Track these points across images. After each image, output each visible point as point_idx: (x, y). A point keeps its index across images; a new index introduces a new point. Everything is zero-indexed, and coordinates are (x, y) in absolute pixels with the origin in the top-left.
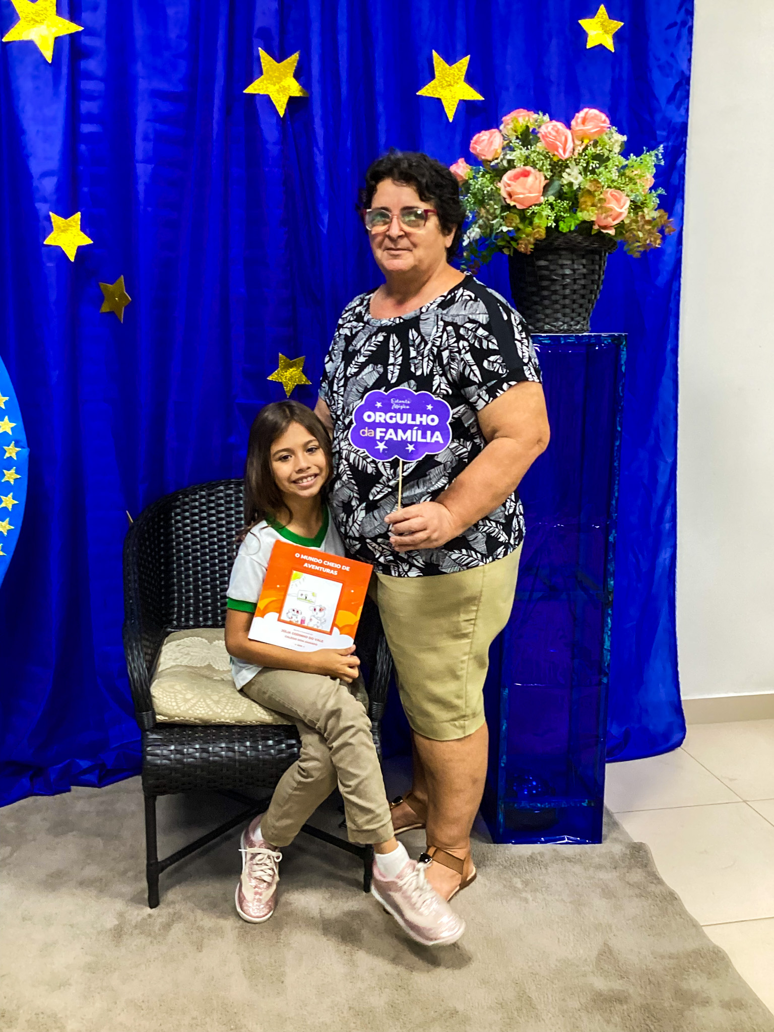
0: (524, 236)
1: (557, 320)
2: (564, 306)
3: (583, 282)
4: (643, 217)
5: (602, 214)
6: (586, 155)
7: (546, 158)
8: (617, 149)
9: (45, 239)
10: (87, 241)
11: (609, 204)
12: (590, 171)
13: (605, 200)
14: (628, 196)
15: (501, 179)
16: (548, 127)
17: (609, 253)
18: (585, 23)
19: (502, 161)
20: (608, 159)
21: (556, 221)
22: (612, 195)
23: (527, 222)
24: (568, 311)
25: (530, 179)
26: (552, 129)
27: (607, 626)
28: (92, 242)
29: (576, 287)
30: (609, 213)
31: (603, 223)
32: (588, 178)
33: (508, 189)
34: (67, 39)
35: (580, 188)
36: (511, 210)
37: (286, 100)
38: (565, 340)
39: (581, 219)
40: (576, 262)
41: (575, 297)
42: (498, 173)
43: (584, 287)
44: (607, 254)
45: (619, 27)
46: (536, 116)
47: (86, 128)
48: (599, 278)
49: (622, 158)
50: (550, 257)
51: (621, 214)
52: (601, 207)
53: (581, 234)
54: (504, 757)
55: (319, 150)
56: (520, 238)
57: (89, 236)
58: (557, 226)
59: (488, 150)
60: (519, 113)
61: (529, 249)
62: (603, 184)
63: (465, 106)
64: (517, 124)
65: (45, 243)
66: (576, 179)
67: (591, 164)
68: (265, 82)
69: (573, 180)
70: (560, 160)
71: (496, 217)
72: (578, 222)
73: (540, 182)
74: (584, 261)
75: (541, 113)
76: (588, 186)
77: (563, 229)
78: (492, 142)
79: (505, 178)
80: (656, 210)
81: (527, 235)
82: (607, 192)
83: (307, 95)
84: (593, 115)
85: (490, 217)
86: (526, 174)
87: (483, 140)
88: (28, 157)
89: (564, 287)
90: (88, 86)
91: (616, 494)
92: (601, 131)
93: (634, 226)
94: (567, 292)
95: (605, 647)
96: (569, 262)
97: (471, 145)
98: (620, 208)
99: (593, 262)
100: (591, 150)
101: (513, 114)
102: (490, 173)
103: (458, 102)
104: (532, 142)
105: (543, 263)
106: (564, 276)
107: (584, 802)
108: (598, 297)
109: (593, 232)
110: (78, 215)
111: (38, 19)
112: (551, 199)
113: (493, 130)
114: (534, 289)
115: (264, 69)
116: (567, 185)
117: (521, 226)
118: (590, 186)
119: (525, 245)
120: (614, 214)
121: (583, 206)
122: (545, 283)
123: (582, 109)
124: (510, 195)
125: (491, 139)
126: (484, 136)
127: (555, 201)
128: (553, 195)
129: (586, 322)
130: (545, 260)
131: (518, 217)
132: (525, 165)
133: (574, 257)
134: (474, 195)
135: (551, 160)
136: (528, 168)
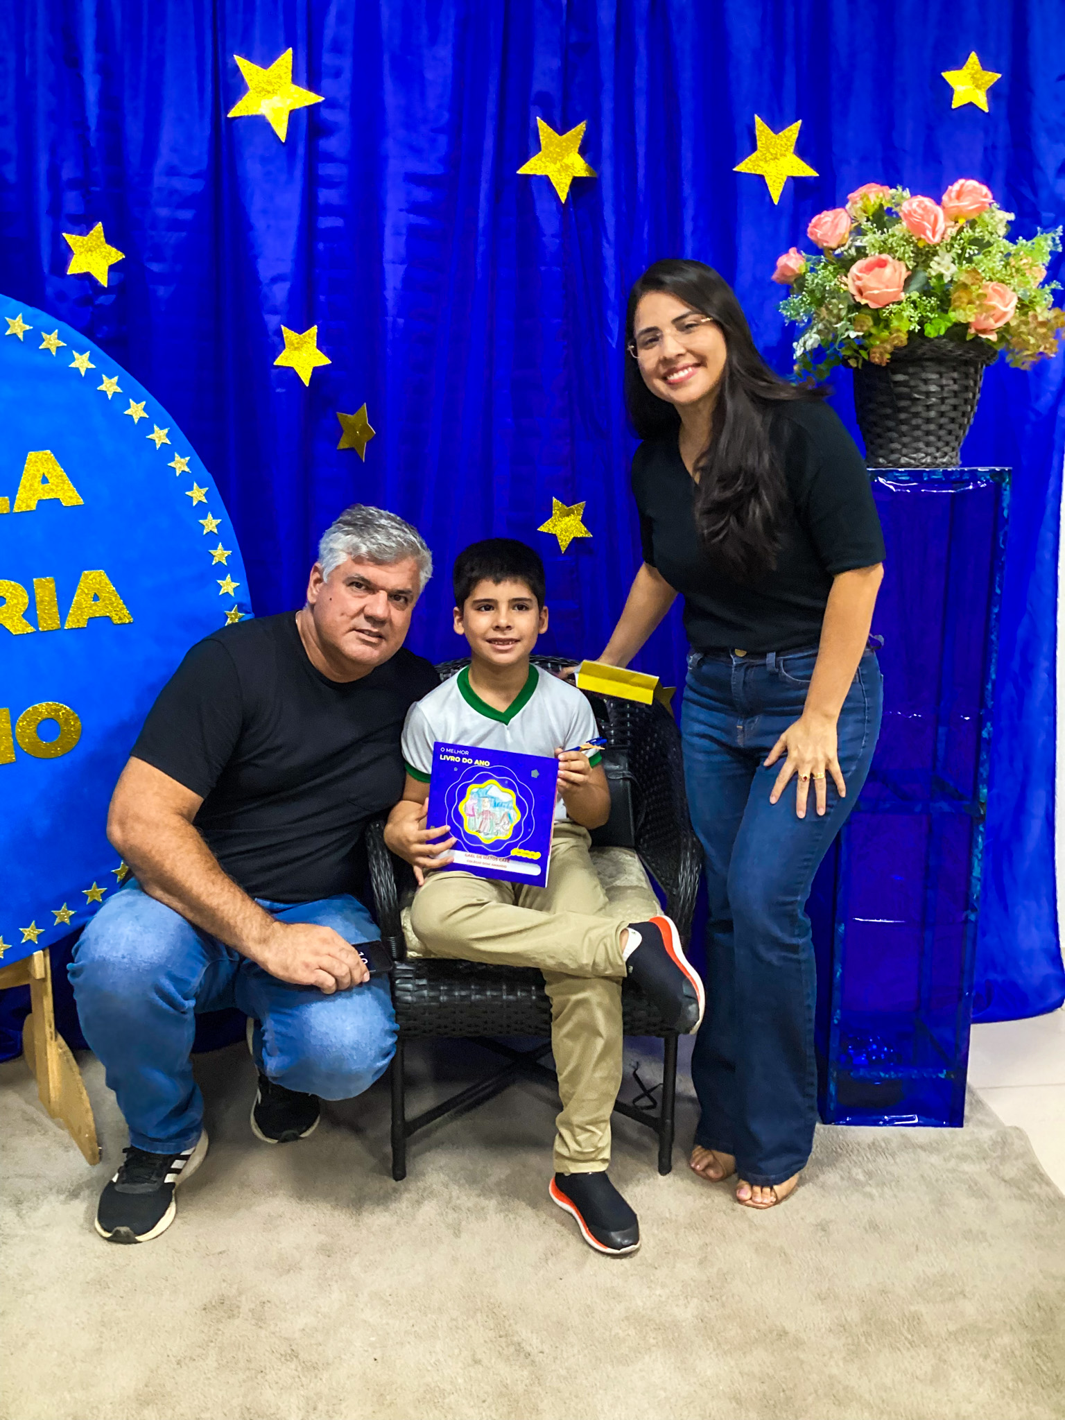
0: (878, 343)
1: (918, 450)
2: (928, 433)
3: (952, 401)
4: (1035, 317)
5: (981, 314)
6: (961, 239)
7: (909, 243)
8: (1002, 231)
9: (275, 358)
10: (326, 361)
11: (990, 300)
12: (965, 259)
13: (985, 295)
14: (1014, 290)
15: (848, 271)
16: (911, 203)
17: (987, 365)
18: (950, 76)
19: (850, 248)
20: (989, 244)
21: (921, 323)
22: (995, 290)
23: (882, 325)
24: (932, 438)
25: (888, 271)
26: (918, 206)
27: (977, 847)
28: (330, 362)
29: (943, 408)
30: (991, 313)
31: (983, 326)
32: (964, 268)
33: (859, 283)
34: (305, 114)
35: (951, 281)
36: (862, 310)
37: (569, 182)
38: (929, 477)
39: (954, 320)
40: (945, 375)
41: (943, 420)
42: (844, 264)
43: (955, 408)
44: (984, 367)
45: (995, 80)
46: (893, 191)
47: (326, 222)
48: (974, 397)
49: (1006, 242)
50: (911, 370)
51: (1005, 314)
52: (980, 305)
53: (951, 340)
54: (838, 1011)
55: (608, 242)
56: (872, 345)
57: (327, 354)
58: (922, 331)
59: (832, 234)
60: (869, 188)
61: (885, 360)
62: (983, 275)
63: (795, 184)
64: (867, 203)
65: (275, 363)
66: (948, 269)
67: (968, 250)
68: (543, 159)
69: (943, 271)
70: (929, 246)
71: (840, 319)
72: (949, 325)
73: (901, 273)
74: (955, 375)
75: (900, 188)
76: (963, 278)
77: (930, 333)
78: (837, 225)
79: (854, 269)
80: (1050, 309)
81: (882, 342)
82: (988, 286)
83: (595, 175)
84: (970, 188)
85: (834, 320)
86: (882, 264)
87: (826, 223)
88: (256, 257)
89: (928, 408)
90: (327, 170)
91: (993, 677)
92: (981, 209)
93: (1023, 329)
94: (933, 414)
95: (974, 874)
96: (934, 376)
97: (809, 230)
98: (1005, 307)
99: (967, 376)
100: (967, 233)
101: (862, 190)
102: (833, 264)
103: (785, 179)
104: (887, 225)
105: (900, 377)
106: (928, 394)
107: (942, 1072)
108: (972, 420)
109: (969, 338)
110: (314, 330)
111: (270, 88)
112: (915, 295)
113: (839, 210)
114: (889, 411)
115: (543, 143)
116: (935, 277)
117: (873, 331)
118: (966, 278)
119: (880, 354)
120: (998, 314)
121: (957, 304)
122: (903, 403)
123: (956, 180)
124: (861, 292)
125: (836, 221)
126: (827, 217)
127: (920, 298)
128: (917, 290)
129: (954, 453)
130: (904, 374)
131: (870, 318)
132: (880, 253)
133: (943, 369)
134: (811, 292)
135: (916, 246)
136: (884, 256)
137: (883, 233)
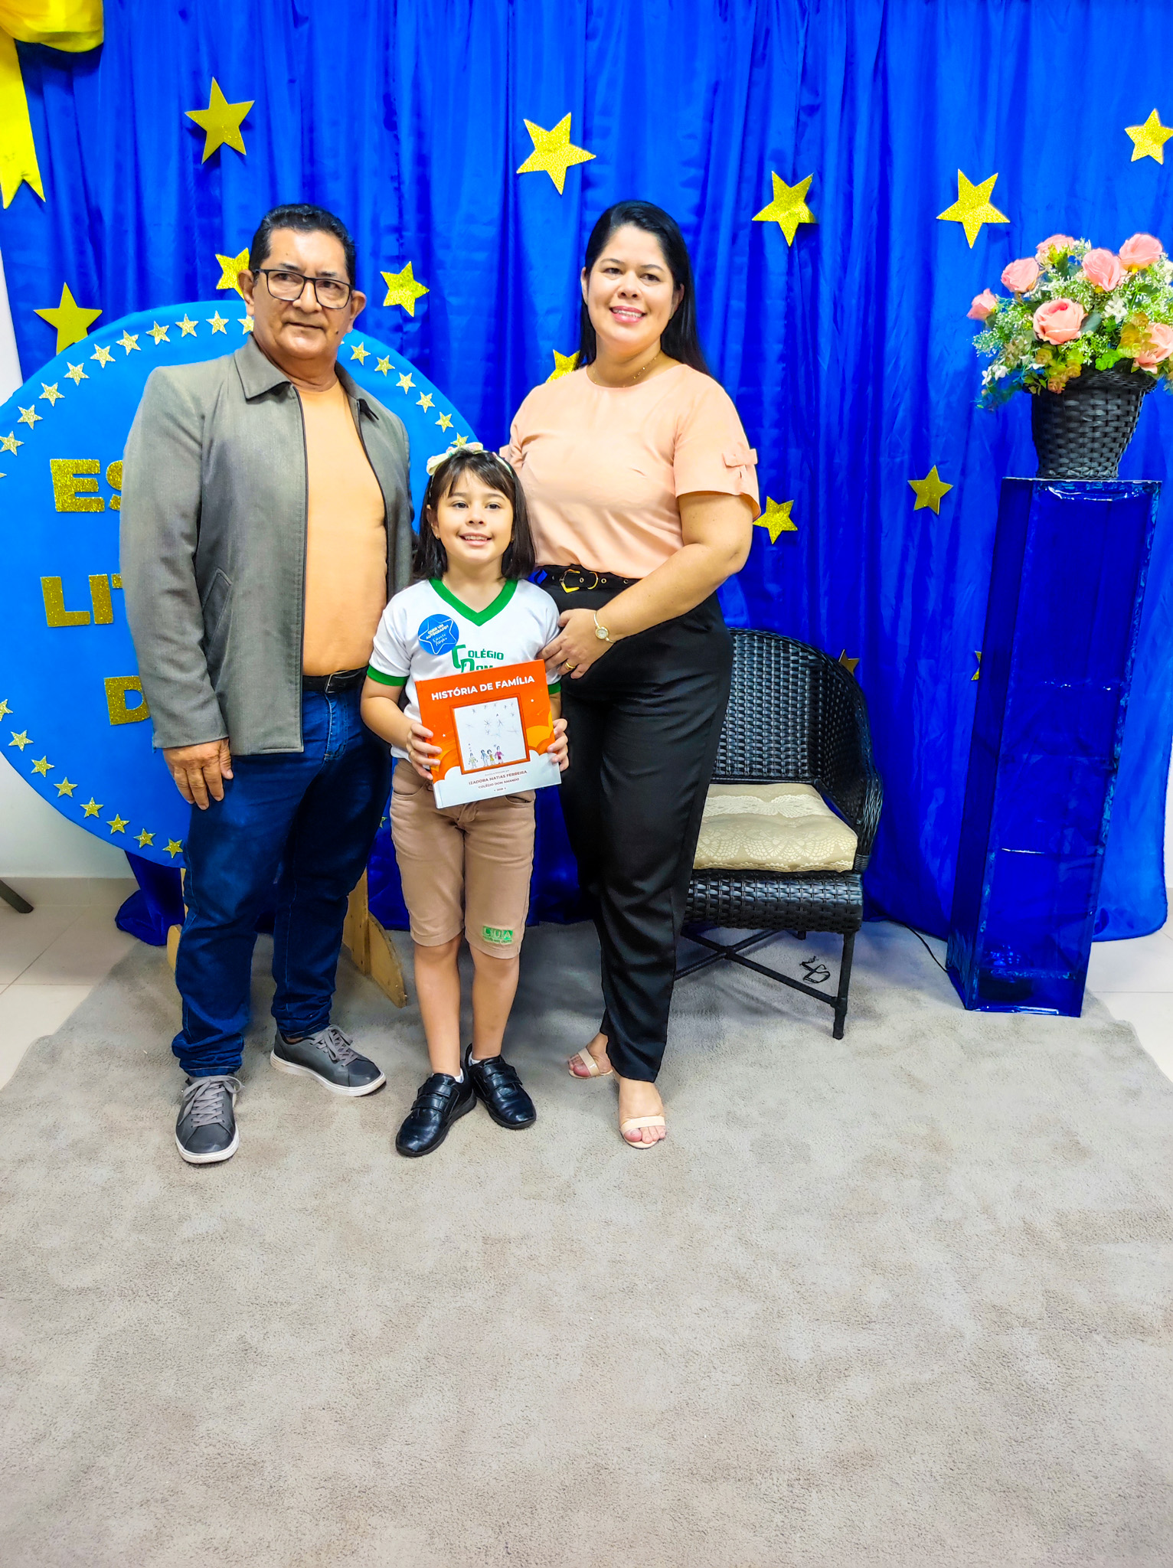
0: (1055, 373)
1: (1082, 465)
2: (1092, 450)
3: (1115, 424)
5: (1145, 351)
6: (1133, 286)
7: (1088, 289)
11: (1154, 339)
12: (1135, 303)
13: (1150, 335)
15: (1034, 313)
16: (1091, 255)
17: (1147, 393)
18: (1132, 131)
19: (1037, 292)
20: (1157, 290)
21: (1093, 357)
22: (1158, 330)
23: (1059, 359)
24: (1095, 455)
25: (1068, 313)
26: (1097, 256)
29: (1108, 429)
30: (1155, 350)
31: (1147, 360)
32: (1133, 311)
33: (1043, 323)
34: (578, 169)
35: (1122, 322)
36: (1044, 346)
37: (795, 227)
38: (1091, 487)
39: (1121, 356)
40: (1110, 402)
42: (1032, 306)
43: (1117, 429)
44: (1145, 394)
46: (1077, 242)
48: (1134, 421)
50: (1081, 397)
51: (1166, 350)
52: (1145, 343)
53: (1118, 372)
56: (1050, 376)
58: (1094, 364)
59: (1022, 280)
60: (1056, 238)
61: (1061, 388)
62: (1149, 317)
63: (988, 229)
64: (1054, 252)
66: (1120, 312)
67: (1138, 296)
68: (775, 208)
69: (1115, 314)
70: (1105, 292)
71: (1024, 355)
72: (1117, 359)
73: (1079, 316)
74: (1119, 402)
75: (1083, 241)
76: (1132, 320)
77: (1100, 366)
78: (1027, 273)
79: (1040, 311)
81: (1059, 373)
82: (1153, 326)
83: (817, 221)
84: (1144, 242)
85: (1019, 354)
86: (1063, 307)
87: (1017, 270)
89: (1094, 429)
91: (1133, 655)
92: (1152, 260)
95: (1105, 817)
96: (1101, 403)
97: (1003, 275)
99: (1129, 403)
100: (1139, 281)
101: (1050, 241)
102: (1021, 306)
103: (981, 225)
104: (1070, 272)
105: (1072, 403)
106: (1095, 418)
107: (1066, 974)
108: (1131, 441)
109: (1133, 370)
112: (1090, 334)
113: (1030, 259)
114: (1060, 431)
115: (775, 193)
116: (1108, 318)
117: (1052, 363)
118: (1135, 320)
119: (1057, 382)
120: (1160, 351)
121: (1125, 342)
122: (1073, 425)
123: (1133, 235)
124: (1044, 331)
125: (1026, 269)
126: (1018, 265)
127: (1094, 336)
128: (1092, 329)
129: (1114, 468)
130: (1076, 400)
131: (1050, 354)
132: (1063, 297)
133: (1109, 397)
134: (1001, 328)
135: (1093, 291)
136: (1067, 301)
137: (1066, 280)
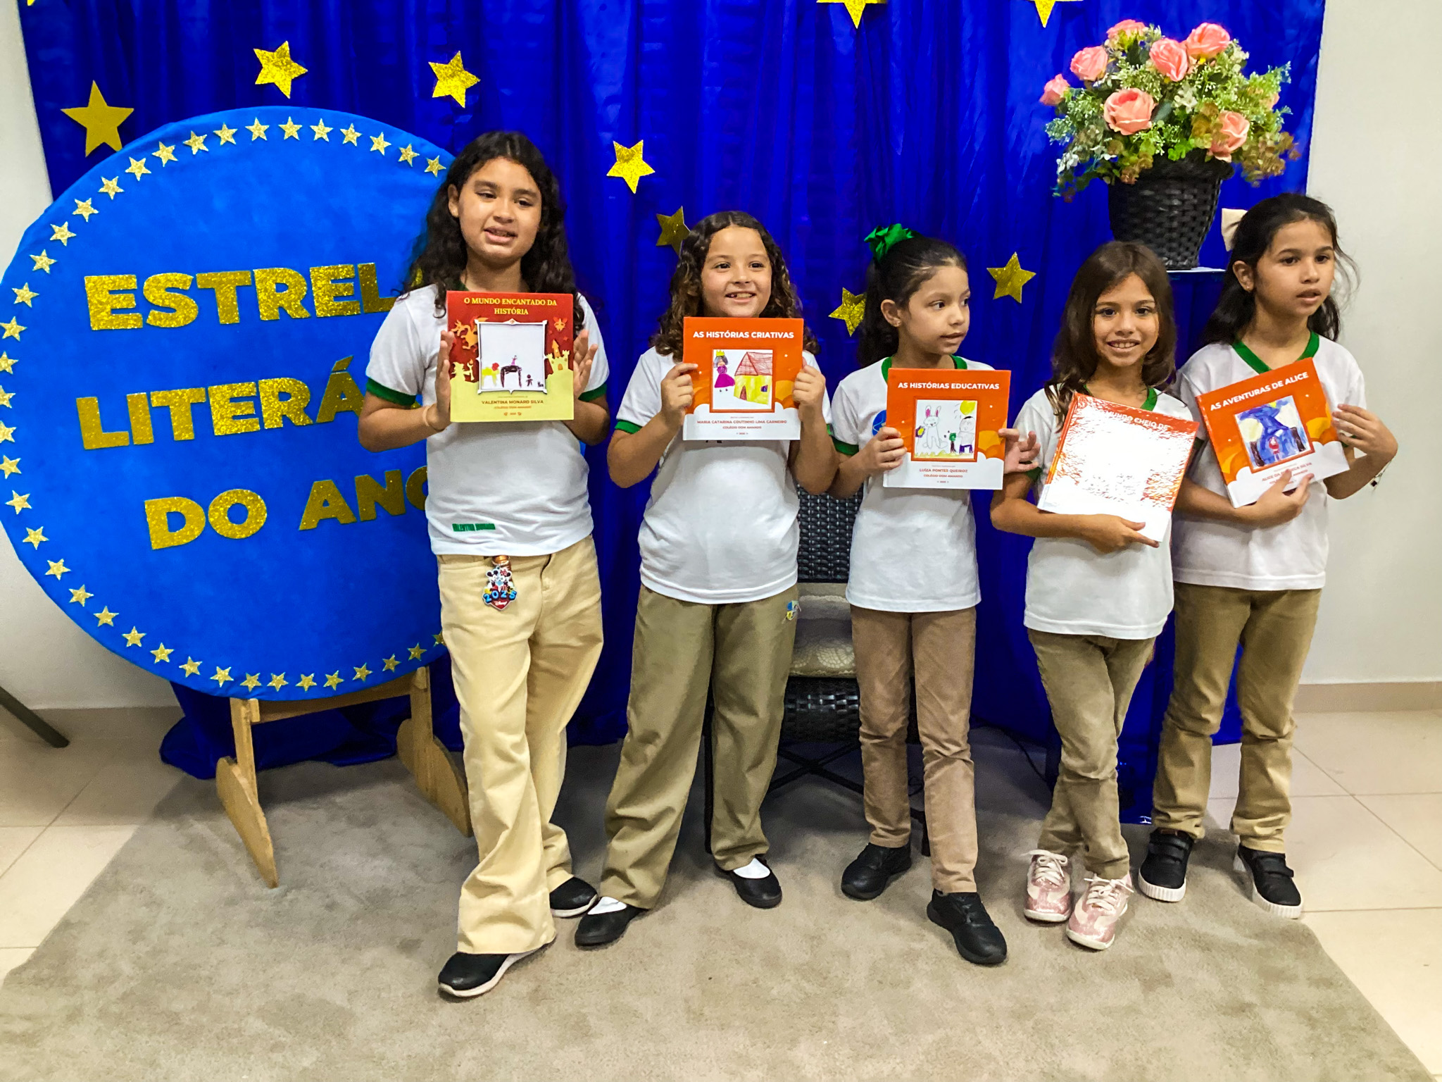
0: (1128, 164)
2: (1171, 240)
3: (1193, 213)
4: (1265, 143)
5: (1217, 140)
6: (1201, 75)
7: (1156, 79)
8: (1237, 68)
9: (608, 170)
10: (649, 170)
11: (1226, 128)
12: (1205, 93)
13: (1219, 126)
14: (1247, 118)
15: (1105, 102)
16: (1161, 44)
17: (1224, 181)
19: (1106, 82)
20: (1227, 78)
21: (1166, 147)
22: (1229, 119)
23: (1132, 148)
24: (1174, 245)
25: (1138, 103)
26: (1165, 48)
28: (653, 172)
29: (1186, 219)
30: (1227, 140)
31: (1219, 149)
32: (1203, 101)
33: (1113, 113)
35: (1192, 113)
36: (1115, 136)
37: (862, 8)
39: (1193, 146)
40: (1186, 192)
42: (1103, 94)
43: (1194, 218)
44: (1221, 182)
46: (1146, 28)
47: (648, 46)
49: (1241, 77)
50: (1157, 187)
51: (1238, 140)
52: (1216, 133)
53: (1192, 161)
55: (896, 62)
56: (1123, 167)
57: (651, 165)
58: (1166, 154)
59: (1091, 70)
60: (1126, 24)
61: (1134, 179)
62: (1220, 107)
63: (1061, 8)
64: (1124, 38)
65: (608, 175)
66: (1190, 102)
67: (1207, 86)
69: (1185, 104)
70: (1172, 82)
71: (1098, 144)
72: (1190, 149)
73: (1149, 106)
74: (1196, 191)
75: (1152, 28)
76: (1202, 110)
77: (1172, 156)
78: (1096, 61)
79: (1109, 101)
80: (1279, 133)
81: (1132, 164)
82: (1224, 115)
84: (1211, 32)
85: (1091, 144)
86: (1133, 97)
87: (1086, 59)
88: (594, 81)
89: (1172, 219)
92: (1221, 49)
93: (1253, 154)
94: (1175, 224)
96: (1177, 192)
97: (1072, 63)
98: (1239, 132)
99: (1205, 192)
100: (1207, 71)
101: (1121, 25)
102: (1093, 95)
103: (1053, 5)
104: (1141, 58)
105: (1147, 193)
106: (1171, 207)
109: (1207, 160)
110: (641, 144)
112: (1161, 124)
113: (1098, 48)
114: (1136, 221)
116: (1179, 108)
117: (1125, 153)
118: (1205, 110)
119: (1129, 176)
120: (1231, 140)
121: (1197, 132)
122: (1149, 215)
123: (1200, 24)
124: (1114, 120)
125: (1094, 59)
126: (1087, 54)
127: (1165, 126)
128: (1163, 119)
129: (1194, 257)
130: (1151, 190)
131: (1122, 143)
132: (1132, 86)
133: (1184, 186)
134: (1073, 117)
135: (1162, 81)
136: (1137, 90)
